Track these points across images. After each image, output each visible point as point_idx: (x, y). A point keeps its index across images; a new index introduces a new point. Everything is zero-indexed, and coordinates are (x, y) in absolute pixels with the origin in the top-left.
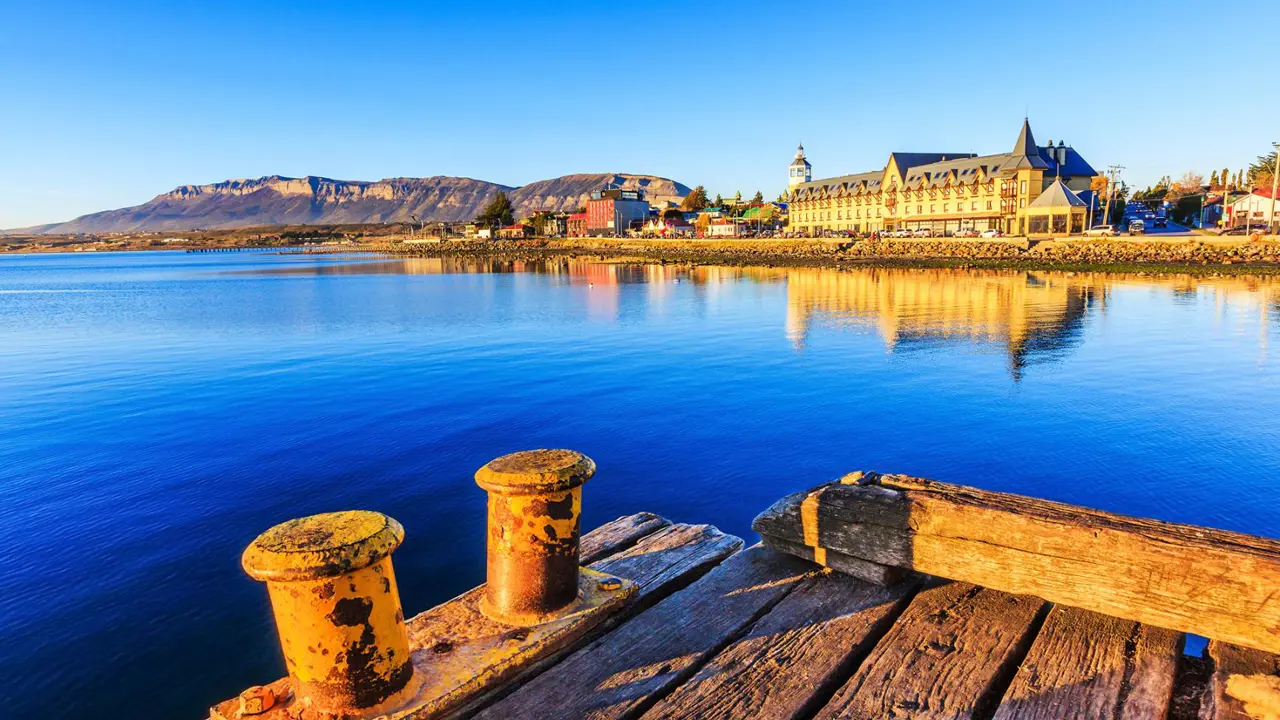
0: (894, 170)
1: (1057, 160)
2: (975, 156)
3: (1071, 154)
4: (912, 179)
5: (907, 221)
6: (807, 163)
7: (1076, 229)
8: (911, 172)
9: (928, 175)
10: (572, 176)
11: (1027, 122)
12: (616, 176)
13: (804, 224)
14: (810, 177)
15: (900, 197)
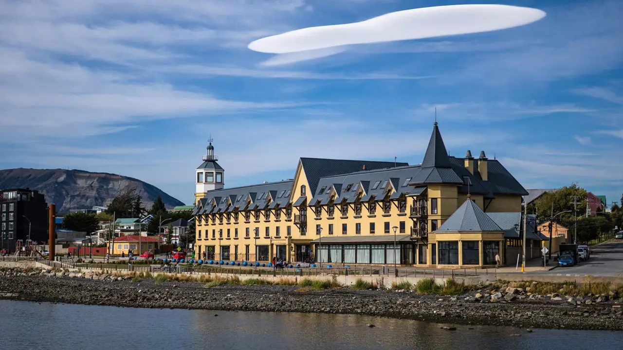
0: (303, 180)
1: (477, 174)
2: (407, 164)
3: (495, 167)
4: (322, 191)
5: (317, 245)
6: (217, 167)
7: (489, 262)
8: (323, 182)
9: (338, 187)
10: (11, 171)
11: (436, 128)
12: (68, 172)
13: (210, 243)
14: (222, 183)
15: (310, 213)
